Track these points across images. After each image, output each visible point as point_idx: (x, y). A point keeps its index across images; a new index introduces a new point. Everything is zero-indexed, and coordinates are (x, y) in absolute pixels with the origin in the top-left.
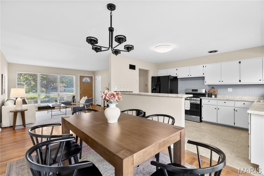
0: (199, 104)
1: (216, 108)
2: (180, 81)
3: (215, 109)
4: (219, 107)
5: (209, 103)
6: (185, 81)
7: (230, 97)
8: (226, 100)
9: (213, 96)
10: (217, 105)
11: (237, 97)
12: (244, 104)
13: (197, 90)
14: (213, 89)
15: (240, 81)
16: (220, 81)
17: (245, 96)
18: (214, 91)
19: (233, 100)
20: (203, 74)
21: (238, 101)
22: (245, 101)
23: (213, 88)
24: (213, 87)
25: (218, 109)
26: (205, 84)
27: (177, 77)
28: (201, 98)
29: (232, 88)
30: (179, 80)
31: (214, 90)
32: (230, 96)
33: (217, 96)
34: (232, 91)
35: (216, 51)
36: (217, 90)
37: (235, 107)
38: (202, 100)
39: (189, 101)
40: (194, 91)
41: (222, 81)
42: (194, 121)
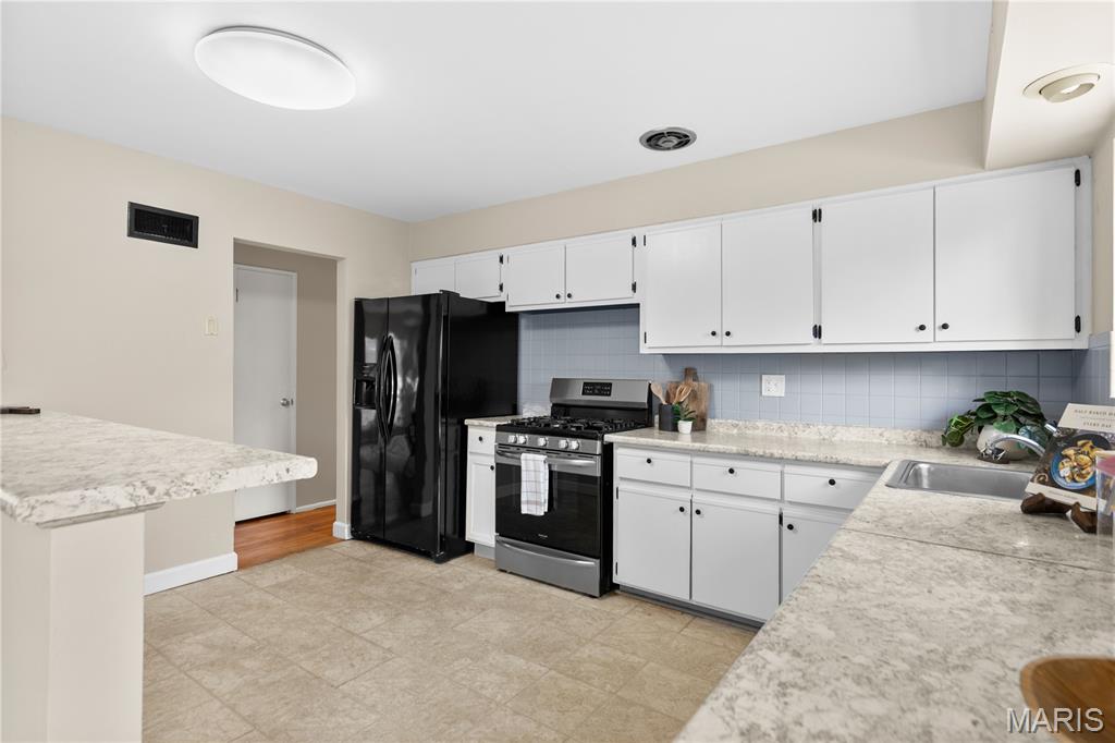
0: (596, 478)
1: (687, 509)
2: (531, 332)
3: (682, 509)
4: (700, 500)
5: (646, 472)
6: (555, 333)
7: (773, 433)
8: (739, 454)
9: (685, 426)
10: (690, 488)
11: (808, 431)
12: (832, 482)
13: (610, 385)
14: (690, 381)
15: (817, 332)
16: (714, 334)
17: (847, 425)
18: (694, 396)
19: (771, 459)
20: (634, 287)
21: (797, 461)
22: (838, 464)
23: (690, 373)
24: (689, 367)
25: (694, 511)
26: (644, 350)
27: (504, 303)
28: (609, 438)
29: (783, 377)
30: (523, 322)
31: (695, 383)
32: (775, 425)
33: (710, 422)
34: (783, 395)
35: (683, 140)
36: (711, 388)
37: (782, 500)
38: (618, 454)
39: (542, 457)
40: (594, 394)
41: (728, 334)
42: (571, 590)
